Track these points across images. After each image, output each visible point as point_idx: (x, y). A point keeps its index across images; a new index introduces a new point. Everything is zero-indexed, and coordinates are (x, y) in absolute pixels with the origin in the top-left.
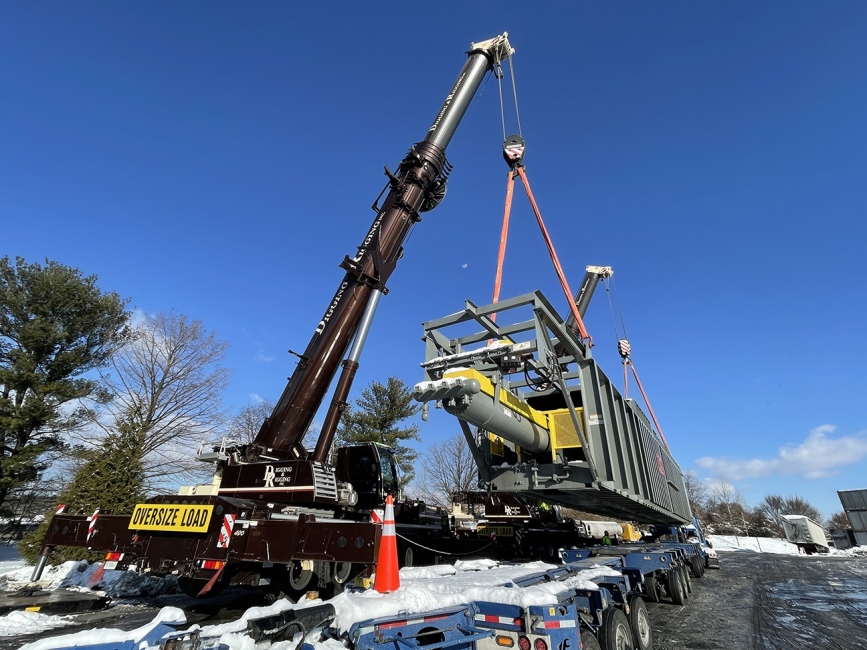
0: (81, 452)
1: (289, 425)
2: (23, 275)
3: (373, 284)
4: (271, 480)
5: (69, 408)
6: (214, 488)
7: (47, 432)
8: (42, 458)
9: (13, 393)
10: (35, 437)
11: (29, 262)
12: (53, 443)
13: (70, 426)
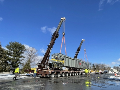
0: (23, 64)
1: (44, 61)
2: (12, 44)
3: (51, 47)
4: (42, 66)
5: (21, 59)
6: (37, 67)
7: (19, 62)
8: (19, 64)
9: (14, 58)
10: (17, 62)
11: (13, 42)
12: (20, 63)
13: (21, 61)
